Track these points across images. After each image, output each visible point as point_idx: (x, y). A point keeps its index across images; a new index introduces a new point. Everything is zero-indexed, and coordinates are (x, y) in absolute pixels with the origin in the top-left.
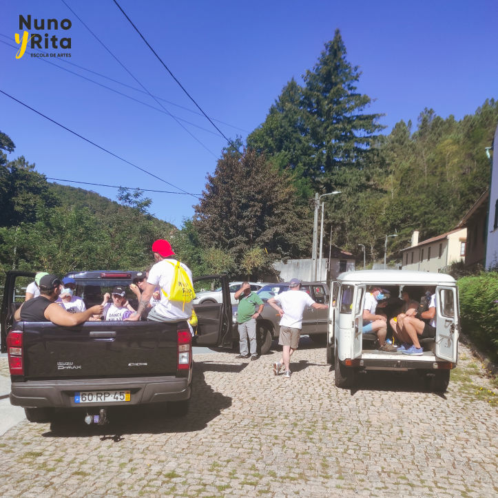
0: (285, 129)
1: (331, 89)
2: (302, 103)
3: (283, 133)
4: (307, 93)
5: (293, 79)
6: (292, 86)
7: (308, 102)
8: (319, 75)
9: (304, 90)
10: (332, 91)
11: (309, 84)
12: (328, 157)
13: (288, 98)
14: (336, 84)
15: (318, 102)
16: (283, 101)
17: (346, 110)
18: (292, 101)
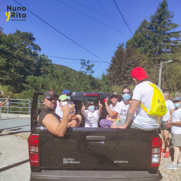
0: (142, 39)
1: (161, 22)
2: (149, 28)
3: (141, 40)
4: (151, 24)
5: (145, 19)
6: (145, 22)
7: (151, 28)
8: (156, 16)
9: (150, 23)
10: (162, 22)
11: (152, 20)
12: (160, 49)
13: (143, 26)
14: (163, 20)
15: (156, 27)
16: (141, 28)
17: (168, 30)
18: (145, 27)
